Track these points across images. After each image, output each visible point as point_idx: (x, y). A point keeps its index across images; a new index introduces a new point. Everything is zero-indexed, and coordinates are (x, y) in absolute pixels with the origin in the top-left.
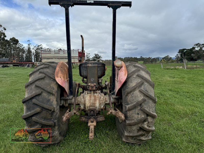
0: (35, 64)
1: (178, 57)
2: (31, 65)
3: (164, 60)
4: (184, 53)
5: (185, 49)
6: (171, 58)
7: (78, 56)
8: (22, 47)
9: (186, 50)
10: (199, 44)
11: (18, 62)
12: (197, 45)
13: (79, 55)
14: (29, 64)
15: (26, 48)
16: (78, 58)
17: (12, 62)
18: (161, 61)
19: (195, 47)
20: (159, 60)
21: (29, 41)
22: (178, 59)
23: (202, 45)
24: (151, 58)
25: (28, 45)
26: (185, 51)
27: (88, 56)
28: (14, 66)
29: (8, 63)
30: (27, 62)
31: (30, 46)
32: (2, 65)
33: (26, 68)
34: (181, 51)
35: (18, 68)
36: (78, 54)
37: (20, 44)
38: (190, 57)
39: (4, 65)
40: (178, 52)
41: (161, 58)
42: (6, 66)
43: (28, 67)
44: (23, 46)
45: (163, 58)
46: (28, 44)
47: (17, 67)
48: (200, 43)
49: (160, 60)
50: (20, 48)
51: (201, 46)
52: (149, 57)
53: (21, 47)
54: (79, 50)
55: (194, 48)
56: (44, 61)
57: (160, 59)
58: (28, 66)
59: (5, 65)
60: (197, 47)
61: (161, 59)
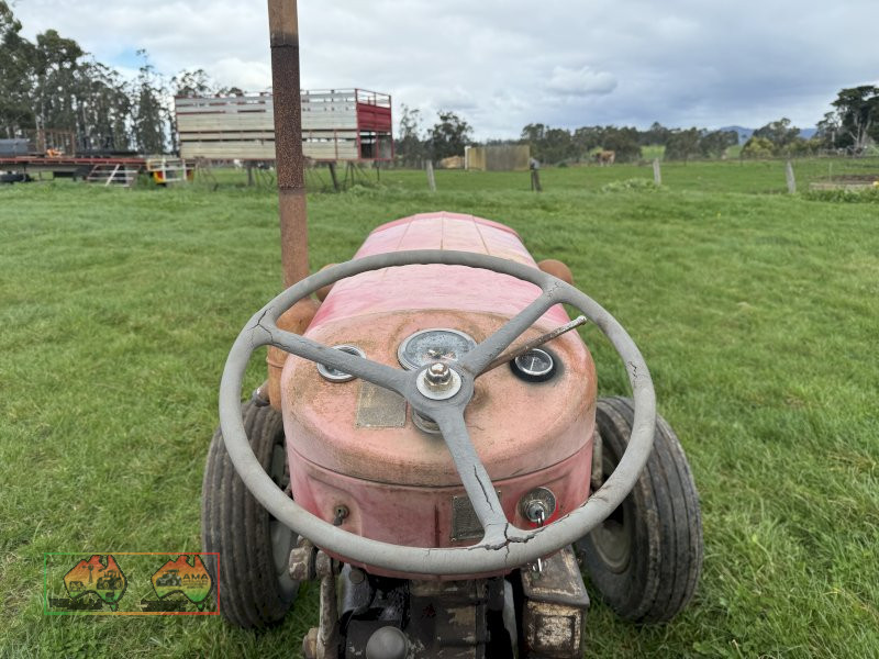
0: (149, 169)
1: (831, 129)
2: (130, 175)
3: (765, 140)
4: (863, 110)
5: (869, 88)
6: (796, 131)
7: (354, 125)
8: (116, 84)
9: (876, 91)
11: (70, 158)
13: (360, 122)
14: (122, 168)
15: (133, 86)
16: (354, 135)
17: (42, 156)
18: (748, 144)
20: (736, 142)
21: (144, 51)
22: (829, 136)
24: (700, 132)
25: (140, 74)
26: (866, 99)
27: (410, 124)
28: (57, 175)
29: (25, 164)
30: (114, 159)
31: (150, 75)
32: (6, 173)
33: (107, 190)
34: (850, 99)
35: (72, 187)
36: (355, 113)
37: (107, 69)
39: (14, 173)
40: (835, 104)
41: (748, 130)
42: (19, 178)
43: (119, 181)
44: (120, 80)
45: (756, 133)
46: (141, 69)
47: (69, 180)
49: (742, 142)
50: (108, 85)
52: (694, 129)
53: (110, 80)
54: (359, 92)
56: (189, 151)
57: (740, 134)
58: (120, 179)
59: (17, 173)
61: (744, 136)
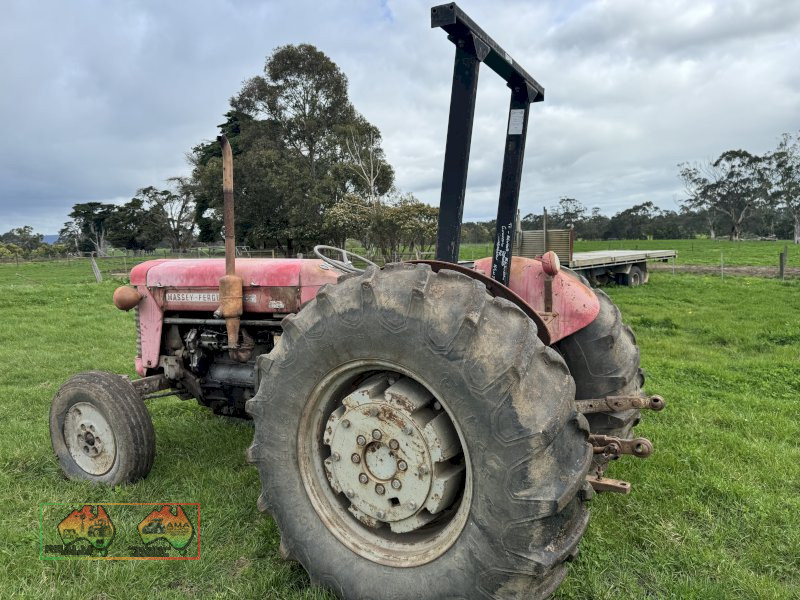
1: (73, 235)
3: (11, 244)
4: (96, 221)
5: (98, 205)
6: (40, 237)
9: (103, 207)
10: (151, 188)
12: (146, 191)
19: (139, 198)
22: (73, 242)
23: (162, 194)
34: (83, 211)
38: (125, 235)
40: (72, 215)
48: (154, 186)
51: (159, 197)
55: (136, 203)
60: (146, 198)
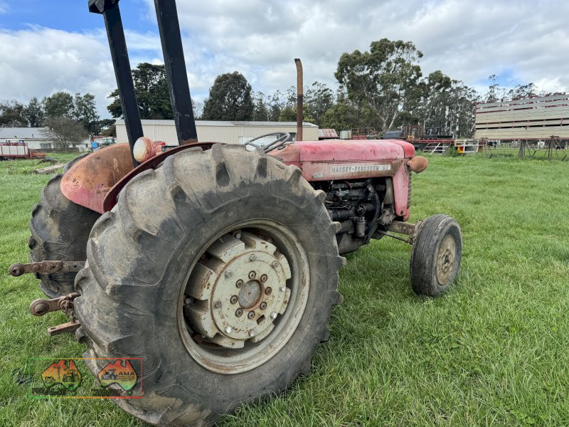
0: (455, 145)
2: (445, 149)
8: (473, 98)
11: (418, 140)
14: (441, 145)
15: (483, 98)
21: (494, 76)
25: (489, 90)
31: (496, 91)
37: (470, 89)
43: (438, 152)
44: (477, 95)
46: (491, 87)
50: (469, 99)
53: (470, 96)
56: (479, 135)
58: (438, 149)
